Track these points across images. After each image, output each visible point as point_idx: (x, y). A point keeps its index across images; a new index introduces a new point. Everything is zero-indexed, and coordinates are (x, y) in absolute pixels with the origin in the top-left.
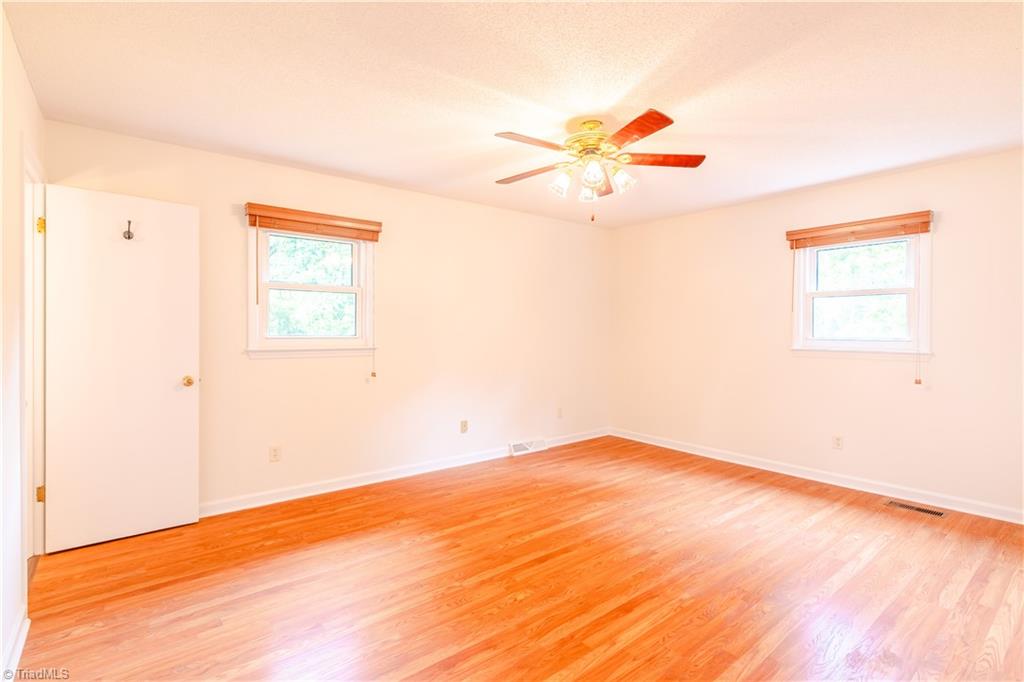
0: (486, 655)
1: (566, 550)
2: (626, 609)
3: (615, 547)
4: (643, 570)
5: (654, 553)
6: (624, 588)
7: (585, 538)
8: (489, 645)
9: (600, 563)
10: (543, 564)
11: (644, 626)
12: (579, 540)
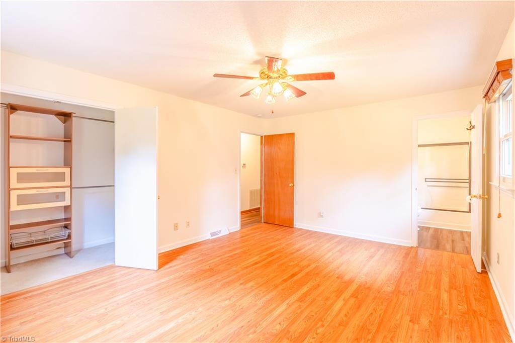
0: (292, 252)
1: (285, 281)
2: (256, 263)
3: (260, 286)
4: (249, 275)
5: (241, 284)
6: (256, 269)
7: (278, 289)
8: (292, 253)
9: (267, 276)
10: (292, 273)
11: (250, 260)
12: (280, 288)
